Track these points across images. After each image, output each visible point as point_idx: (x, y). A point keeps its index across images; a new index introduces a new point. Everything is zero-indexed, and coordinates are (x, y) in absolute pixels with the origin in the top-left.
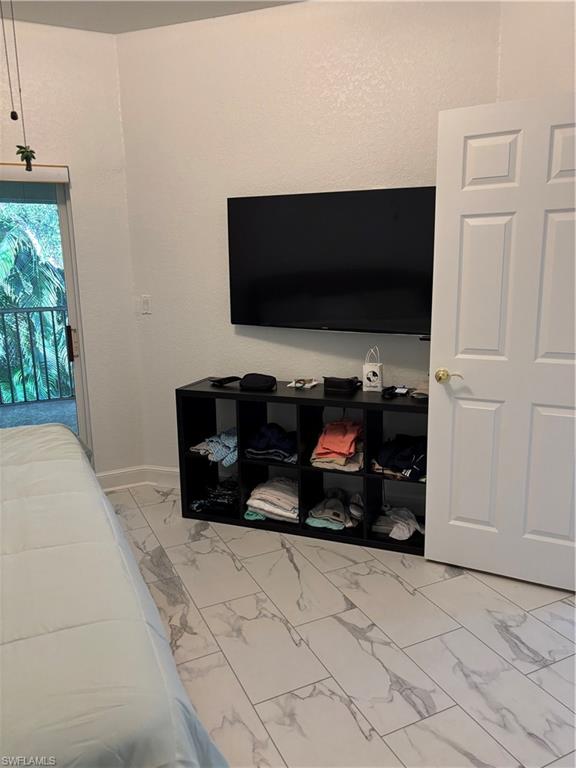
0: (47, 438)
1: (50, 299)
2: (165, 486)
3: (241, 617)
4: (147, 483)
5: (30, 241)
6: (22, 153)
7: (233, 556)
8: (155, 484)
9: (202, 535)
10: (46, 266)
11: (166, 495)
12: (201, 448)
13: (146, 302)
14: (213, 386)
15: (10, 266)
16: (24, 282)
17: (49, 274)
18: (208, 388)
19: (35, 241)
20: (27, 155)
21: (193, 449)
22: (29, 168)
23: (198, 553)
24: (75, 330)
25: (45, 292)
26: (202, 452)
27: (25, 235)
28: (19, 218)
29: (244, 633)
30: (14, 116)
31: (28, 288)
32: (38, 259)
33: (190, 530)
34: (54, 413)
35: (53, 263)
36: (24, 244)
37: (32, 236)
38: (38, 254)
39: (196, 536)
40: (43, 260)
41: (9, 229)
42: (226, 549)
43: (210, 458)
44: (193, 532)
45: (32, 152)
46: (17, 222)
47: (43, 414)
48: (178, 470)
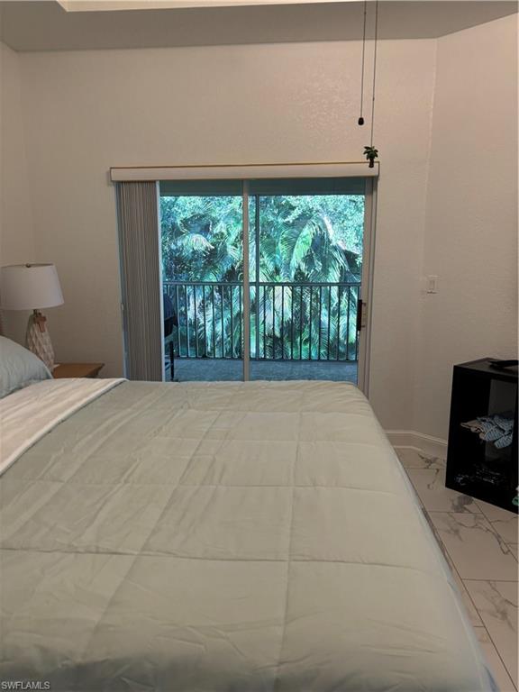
0: (342, 394)
1: (334, 276)
2: (430, 454)
3: (506, 601)
4: (412, 447)
5: (325, 227)
6: (368, 152)
7: (498, 537)
8: (420, 450)
9: (465, 508)
10: (335, 248)
11: (430, 462)
12: (473, 425)
13: (433, 282)
14: (491, 366)
15: (308, 248)
16: (316, 261)
17: (336, 254)
18: (485, 368)
19: (329, 226)
20: (371, 154)
21: (464, 425)
22: (371, 165)
23: (461, 524)
24: (365, 304)
25: (331, 270)
26: (473, 430)
27: (323, 221)
28: (320, 208)
29: (509, 617)
30: (361, 122)
31: (319, 266)
32: (330, 242)
33: (453, 501)
34: (332, 371)
35: (341, 246)
36: (320, 230)
37: (327, 222)
38: (330, 237)
39: (459, 508)
40: (334, 243)
41: (311, 217)
42: (492, 529)
43: (481, 436)
44: (456, 503)
45: (377, 151)
46: (317, 211)
47: (323, 372)
48: (446, 442)
